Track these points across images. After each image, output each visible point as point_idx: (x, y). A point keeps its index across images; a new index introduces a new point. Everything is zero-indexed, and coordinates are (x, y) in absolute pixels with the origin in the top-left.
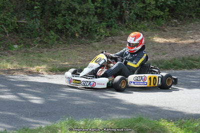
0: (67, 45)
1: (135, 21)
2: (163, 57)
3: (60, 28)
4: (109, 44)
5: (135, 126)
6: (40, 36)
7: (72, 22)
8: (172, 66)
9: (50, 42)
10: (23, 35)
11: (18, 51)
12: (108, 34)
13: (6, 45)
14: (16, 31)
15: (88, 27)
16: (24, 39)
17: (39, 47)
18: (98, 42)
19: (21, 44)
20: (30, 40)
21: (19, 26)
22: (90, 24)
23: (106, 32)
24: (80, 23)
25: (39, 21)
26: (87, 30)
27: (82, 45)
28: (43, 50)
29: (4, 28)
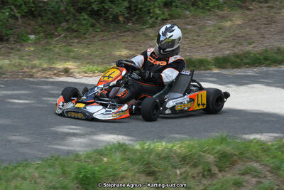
0: (106, 33)
2: (249, 48)
3: (96, 9)
5: (215, 151)
6: (67, 21)
8: (263, 61)
9: (82, 30)
10: (42, 19)
11: (35, 43)
12: (166, 16)
13: (18, 35)
14: (32, 14)
15: (136, 6)
16: (44, 26)
17: (65, 37)
18: (151, 27)
19: (39, 33)
20: (52, 27)
21: (36, 6)
23: (163, 13)
26: (135, 10)
27: (128, 33)
28: (72, 41)
29: (15, 10)
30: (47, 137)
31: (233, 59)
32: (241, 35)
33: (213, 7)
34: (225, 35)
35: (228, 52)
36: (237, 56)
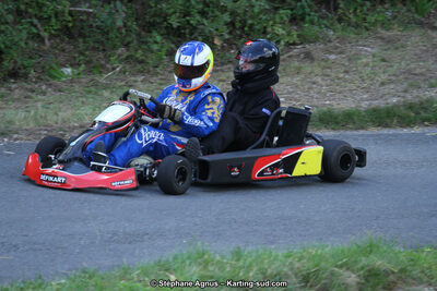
1: (362, 6)
2: (431, 94)
3: (175, 25)
4: (297, 64)
5: (359, 266)
6: (127, 45)
7: (206, 9)
9: (151, 59)
10: (84, 42)
11: (72, 81)
12: (294, 38)
13: (43, 68)
14: (68, 33)
15: (244, 22)
16: (87, 53)
17: (123, 72)
19: (79, 65)
20: (101, 55)
21: (74, 20)
22: (249, 14)
23: (289, 34)
24: (226, 11)
25: (124, 8)
26: (242, 28)
28: (133, 78)
29: (39, 26)
30: (81, 239)
31: (403, 111)
32: (418, 71)
33: (374, 24)
34: (391, 71)
35: (395, 100)
36: (410, 107)
